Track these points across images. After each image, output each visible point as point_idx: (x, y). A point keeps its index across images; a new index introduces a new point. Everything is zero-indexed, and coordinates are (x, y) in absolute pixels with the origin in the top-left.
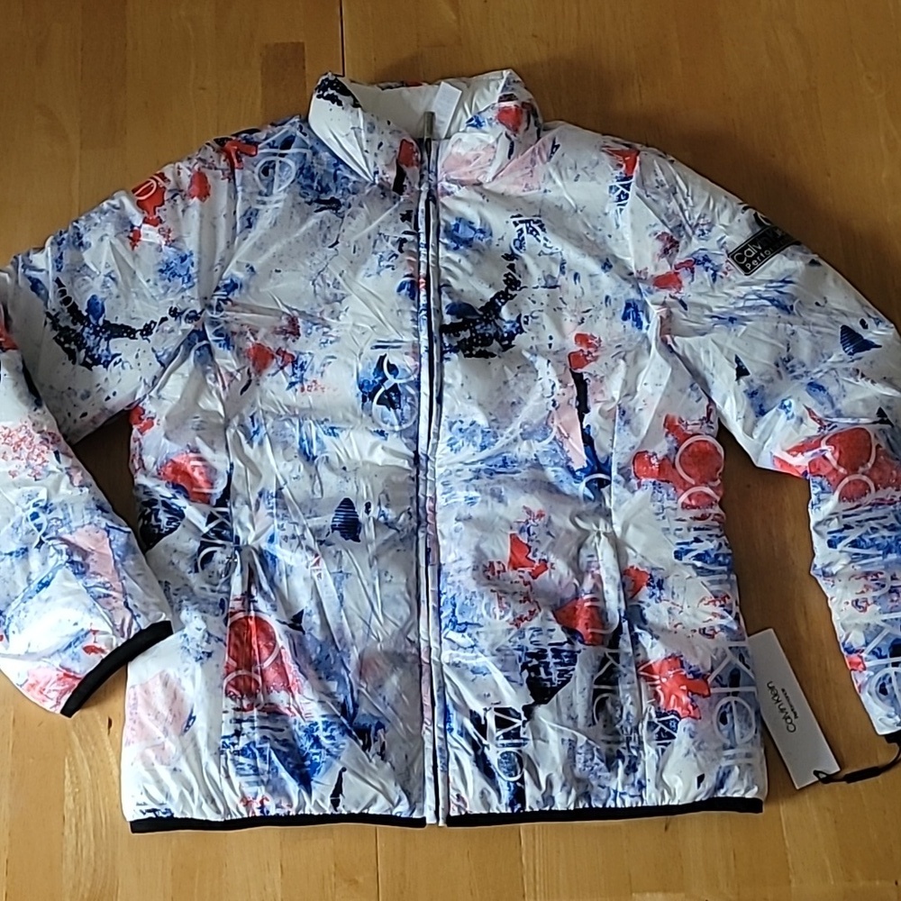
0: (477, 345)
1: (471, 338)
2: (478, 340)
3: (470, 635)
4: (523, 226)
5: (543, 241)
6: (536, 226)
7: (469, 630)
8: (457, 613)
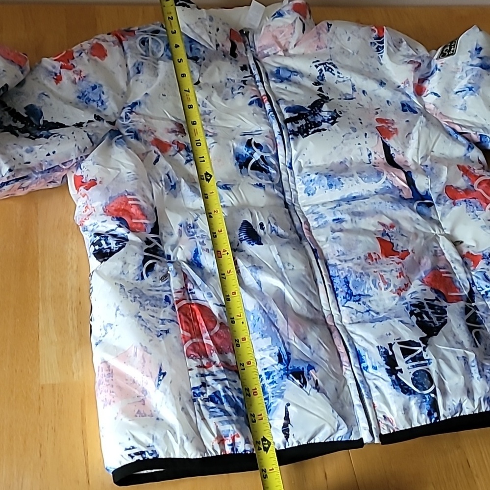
0: (311, 128)
1: (306, 124)
2: (311, 125)
3: (364, 303)
4: (322, 67)
5: (337, 74)
6: (330, 66)
7: (363, 299)
8: (351, 288)
